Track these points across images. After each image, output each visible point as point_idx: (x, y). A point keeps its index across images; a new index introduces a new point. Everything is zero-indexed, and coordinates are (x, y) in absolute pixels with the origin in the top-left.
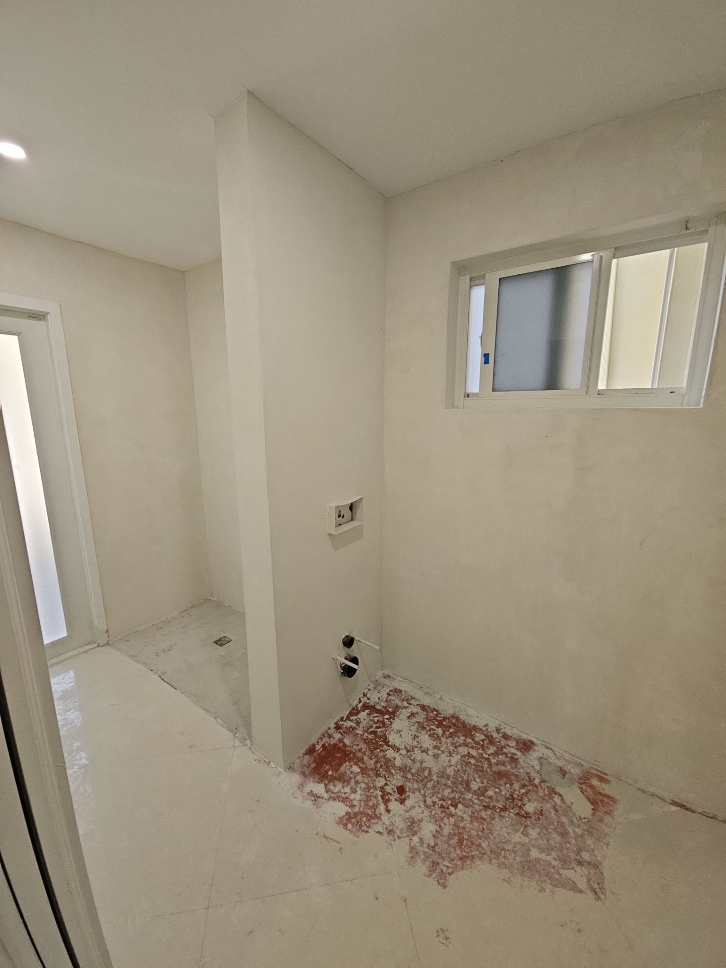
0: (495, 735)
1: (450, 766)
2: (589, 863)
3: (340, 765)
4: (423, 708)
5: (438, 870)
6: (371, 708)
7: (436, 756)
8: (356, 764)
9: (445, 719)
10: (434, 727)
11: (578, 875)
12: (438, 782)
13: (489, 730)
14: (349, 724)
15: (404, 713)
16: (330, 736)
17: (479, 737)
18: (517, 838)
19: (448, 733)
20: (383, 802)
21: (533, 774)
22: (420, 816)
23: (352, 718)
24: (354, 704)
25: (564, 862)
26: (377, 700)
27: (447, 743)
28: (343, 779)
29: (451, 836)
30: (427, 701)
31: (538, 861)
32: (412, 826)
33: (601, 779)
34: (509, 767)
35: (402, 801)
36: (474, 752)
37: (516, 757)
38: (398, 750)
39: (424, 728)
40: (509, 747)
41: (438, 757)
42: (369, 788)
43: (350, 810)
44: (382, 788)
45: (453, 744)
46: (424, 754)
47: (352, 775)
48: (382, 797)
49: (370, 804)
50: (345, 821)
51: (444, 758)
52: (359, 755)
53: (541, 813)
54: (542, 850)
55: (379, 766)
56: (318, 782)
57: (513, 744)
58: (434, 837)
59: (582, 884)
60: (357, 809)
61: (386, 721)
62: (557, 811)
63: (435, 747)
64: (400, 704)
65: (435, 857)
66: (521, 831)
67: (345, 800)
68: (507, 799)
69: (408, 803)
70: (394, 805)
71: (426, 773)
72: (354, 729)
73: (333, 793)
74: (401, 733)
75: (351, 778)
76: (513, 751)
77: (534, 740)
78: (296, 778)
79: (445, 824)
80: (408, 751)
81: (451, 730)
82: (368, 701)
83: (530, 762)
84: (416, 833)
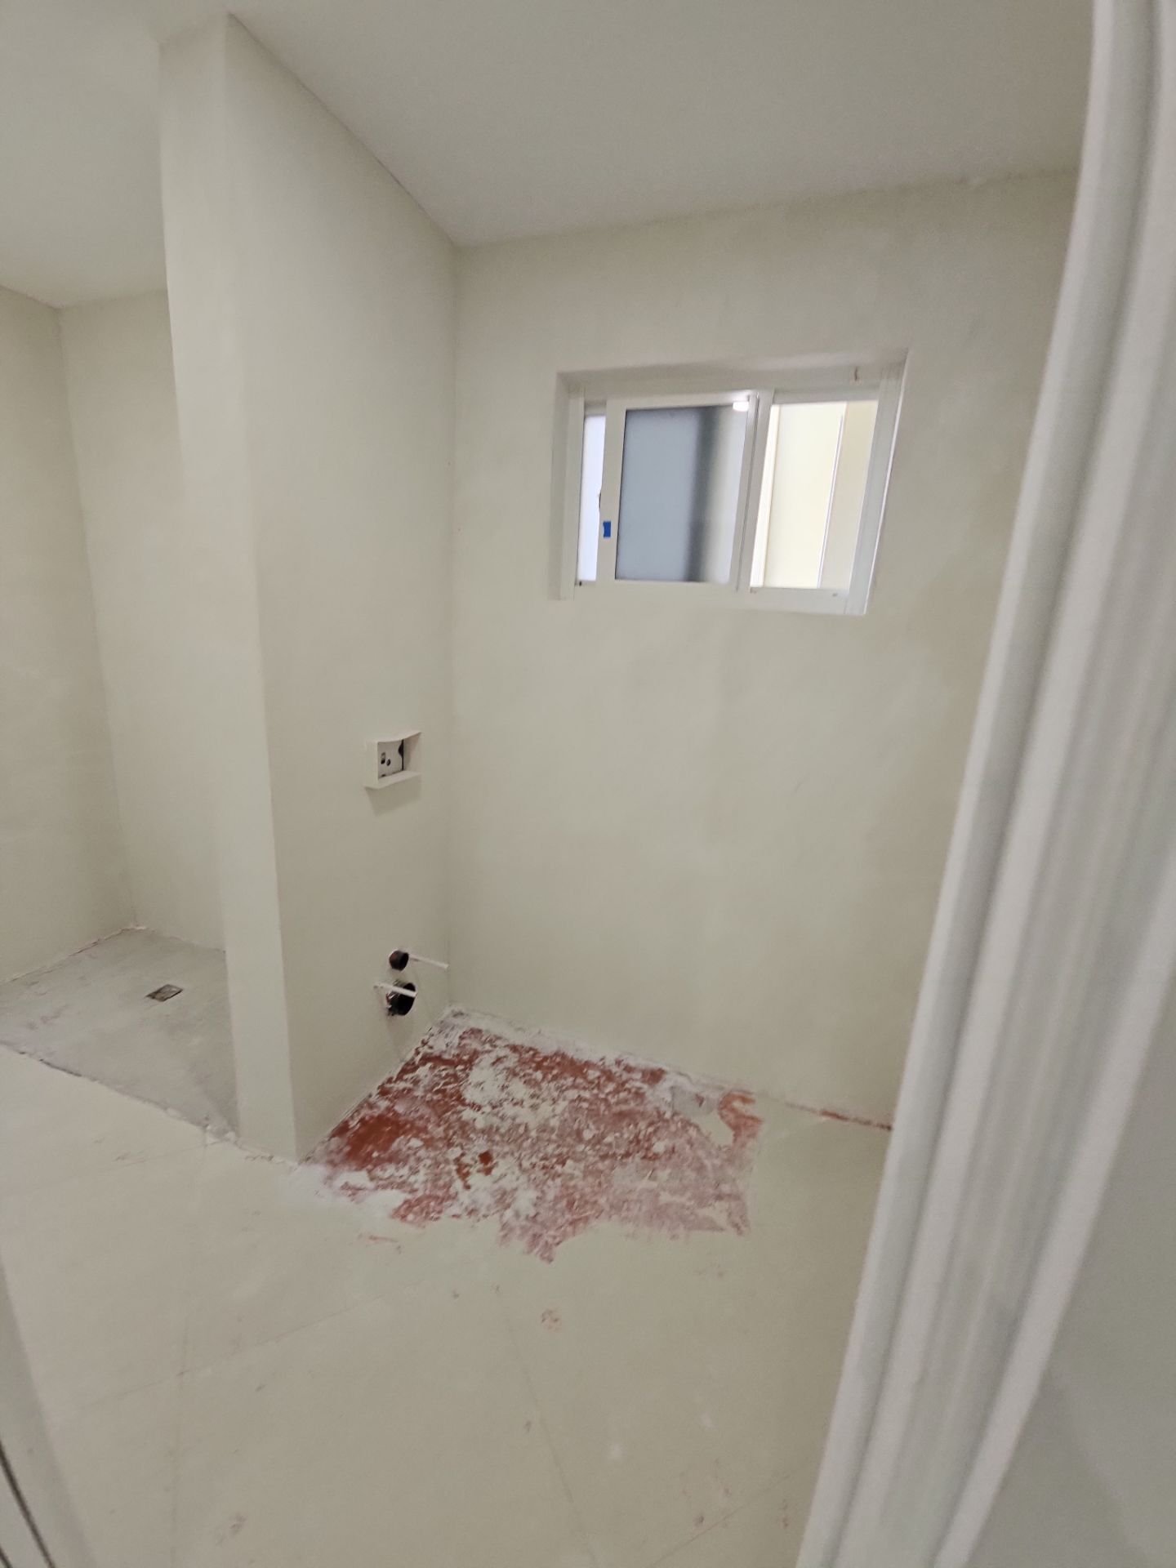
0: (614, 1069)
1: (554, 1116)
2: (729, 1196)
3: (392, 1140)
4: (514, 1049)
5: (542, 1243)
6: (437, 1060)
7: (534, 1107)
8: (416, 1136)
9: (545, 1058)
10: (530, 1071)
11: (717, 1212)
12: (538, 1138)
13: (607, 1064)
14: (401, 1085)
15: (487, 1059)
16: (371, 1106)
17: (593, 1074)
18: (645, 1184)
19: (550, 1076)
20: (460, 1177)
21: (663, 1108)
22: (514, 1185)
23: (406, 1077)
24: (408, 1058)
25: (702, 1201)
26: (444, 1048)
27: (549, 1088)
28: (396, 1159)
29: (557, 1200)
30: (518, 1039)
31: (668, 1205)
32: (503, 1199)
33: (744, 1100)
34: (632, 1104)
35: (488, 1172)
36: (586, 1094)
37: (642, 1091)
38: (480, 1108)
39: (515, 1075)
40: (633, 1080)
41: (537, 1109)
42: (437, 1164)
43: (409, 1197)
44: (457, 1160)
45: (557, 1089)
46: (518, 1108)
47: (410, 1152)
48: (459, 1171)
49: (441, 1183)
50: (402, 1213)
51: (546, 1109)
52: (420, 1123)
53: (673, 1150)
54: (673, 1192)
55: (451, 1132)
56: (356, 1170)
57: (638, 1076)
58: (535, 1205)
59: (722, 1220)
60: (420, 1194)
61: (459, 1073)
62: (692, 1145)
63: (533, 1096)
64: (479, 1048)
65: (537, 1229)
66: (648, 1175)
67: (401, 1186)
68: (631, 1142)
69: (496, 1172)
70: (476, 1179)
71: (521, 1130)
72: (410, 1090)
73: (381, 1179)
74: (482, 1086)
75: (408, 1156)
76: (638, 1084)
77: (665, 1068)
78: (320, 1170)
79: (549, 1187)
80: (494, 1107)
81: (555, 1072)
82: (429, 1051)
83: (659, 1096)
84: (508, 1206)
